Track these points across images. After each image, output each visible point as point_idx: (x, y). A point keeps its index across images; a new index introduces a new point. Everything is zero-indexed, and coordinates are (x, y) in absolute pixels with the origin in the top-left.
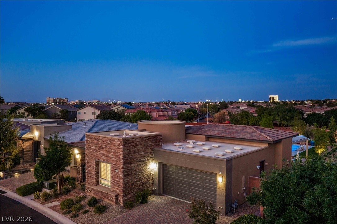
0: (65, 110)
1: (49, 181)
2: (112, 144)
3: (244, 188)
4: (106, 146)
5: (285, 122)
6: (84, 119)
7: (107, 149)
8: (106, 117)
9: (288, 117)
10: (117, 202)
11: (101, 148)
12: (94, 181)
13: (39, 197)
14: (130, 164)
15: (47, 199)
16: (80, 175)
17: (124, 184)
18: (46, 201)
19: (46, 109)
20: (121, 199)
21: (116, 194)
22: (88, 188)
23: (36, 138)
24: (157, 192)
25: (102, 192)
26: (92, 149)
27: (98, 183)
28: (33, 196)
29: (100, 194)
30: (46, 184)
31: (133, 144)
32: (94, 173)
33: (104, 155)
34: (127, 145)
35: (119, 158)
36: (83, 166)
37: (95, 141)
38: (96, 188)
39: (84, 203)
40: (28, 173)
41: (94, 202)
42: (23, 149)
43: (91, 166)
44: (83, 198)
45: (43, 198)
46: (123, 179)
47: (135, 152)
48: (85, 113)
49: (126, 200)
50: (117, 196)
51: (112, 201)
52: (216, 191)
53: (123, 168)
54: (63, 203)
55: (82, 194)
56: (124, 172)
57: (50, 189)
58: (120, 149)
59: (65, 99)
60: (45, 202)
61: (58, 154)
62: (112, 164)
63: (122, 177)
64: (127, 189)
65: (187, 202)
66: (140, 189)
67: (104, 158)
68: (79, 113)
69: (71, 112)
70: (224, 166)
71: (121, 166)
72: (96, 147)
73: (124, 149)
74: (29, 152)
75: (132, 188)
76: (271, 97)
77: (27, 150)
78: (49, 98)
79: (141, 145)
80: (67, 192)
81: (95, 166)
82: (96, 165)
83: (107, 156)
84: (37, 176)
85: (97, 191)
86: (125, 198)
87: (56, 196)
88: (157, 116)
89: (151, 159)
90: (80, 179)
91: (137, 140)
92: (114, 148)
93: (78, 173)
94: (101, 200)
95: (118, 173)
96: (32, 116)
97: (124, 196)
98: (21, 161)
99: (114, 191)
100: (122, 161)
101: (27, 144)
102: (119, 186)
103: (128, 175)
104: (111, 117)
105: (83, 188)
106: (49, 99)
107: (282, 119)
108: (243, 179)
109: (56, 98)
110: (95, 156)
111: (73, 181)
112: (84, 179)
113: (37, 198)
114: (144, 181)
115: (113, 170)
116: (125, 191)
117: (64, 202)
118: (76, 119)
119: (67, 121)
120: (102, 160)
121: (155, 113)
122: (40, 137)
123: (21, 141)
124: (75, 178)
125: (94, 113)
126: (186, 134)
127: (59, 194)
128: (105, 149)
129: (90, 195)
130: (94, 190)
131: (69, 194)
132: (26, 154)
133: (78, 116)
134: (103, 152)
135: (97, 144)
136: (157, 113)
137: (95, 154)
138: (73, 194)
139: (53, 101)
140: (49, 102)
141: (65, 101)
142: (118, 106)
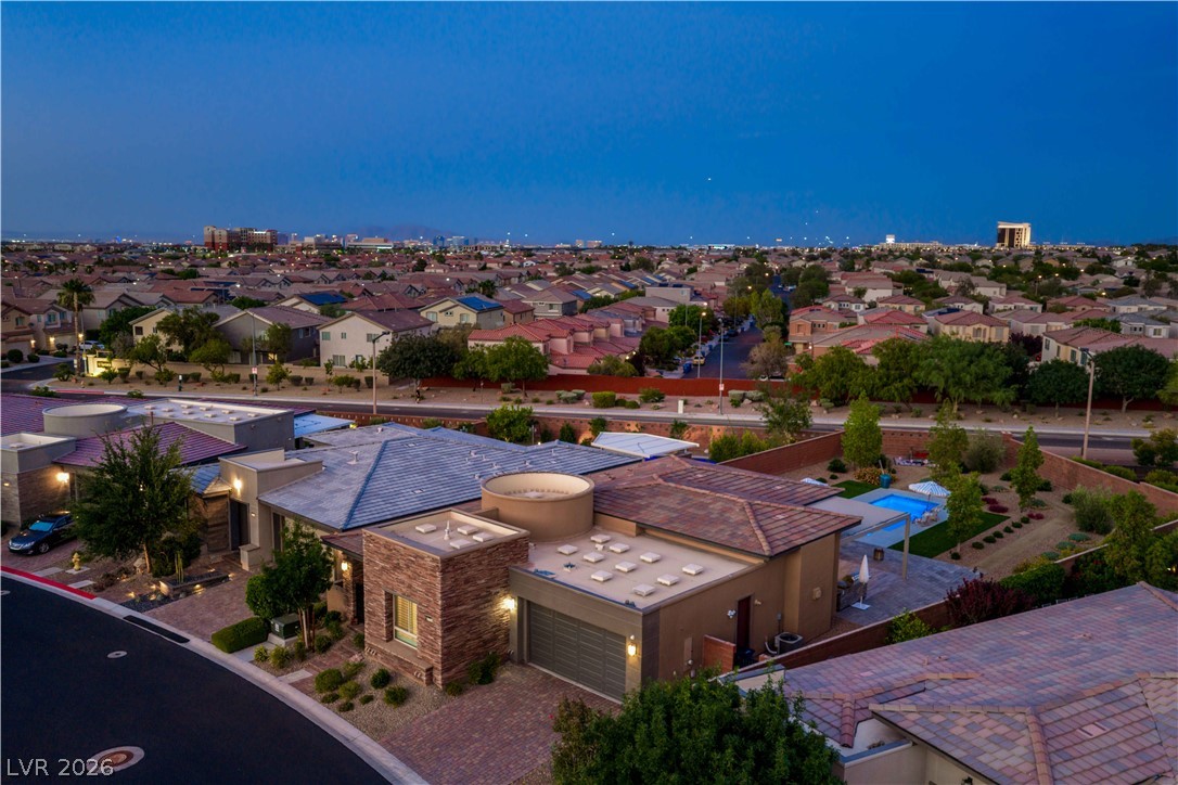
0: (282, 326)
1: (283, 618)
2: (419, 565)
3: (690, 662)
4: (408, 567)
5: (960, 390)
6: (343, 354)
7: (409, 573)
8: (410, 358)
9: (968, 376)
10: (430, 681)
11: (397, 567)
12: (384, 632)
13: (266, 658)
14: (457, 606)
15: (284, 662)
16: (352, 608)
17: (444, 647)
18: (282, 667)
19: (221, 323)
20: (439, 677)
21: (429, 666)
22: (371, 646)
23: (236, 493)
24: (516, 659)
25: (400, 660)
26: (377, 565)
27: (391, 635)
28: (252, 652)
29: (397, 661)
30: (277, 626)
31: (462, 565)
32: (382, 615)
33: (403, 583)
34: (450, 569)
35: (435, 595)
36: (359, 589)
37: (383, 551)
38: (387, 648)
39: (364, 678)
40: (224, 586)
41: (383, 679)
42: (206, 520)
43: (376, 601)
44: (360, 667)
45: (274, 662)
46: (443, 637)
47: (467, 581)
48: (344, 336)
49: (448, 678)
50: (430, 671)
51: (420, 679)
52: (624, 668)
53: (442, 616)
54: (320, 679)
55: (356, 658)
56: (443, 624)
57: (286, 638)
58: (436, 577)
59: (269, 234)
60: (281, 671)
61: (305, 569)
62: (420, 604)
63: (439, 633)
64: (450, 656)
65: (574, 683)
66: (478, 654)
67: (404, 590)
68: (327, 336)
69: (301, 333)
70: (639, 625)
71: (439, 612)
72: (388, 563)
73: (443, 579)
74: (220, 528)
75: (462, 654)
76: (1004, 230)
77: (216, 522)
78: (211, 229)
79: (480, 564)
80: (325, 647)
81: (384, 603)
82: (386, 600)
83: (410, 587)
84: (255, 604)
85: (390, 655)
86: (446, 675)
87: (302, 655)
88: (569, 351)
89: (503, 591)
90: (350, 616)
91: (471, 556)
92: (423, 572)
93: (347, 602)
94: (398, 675)
95: (431, 624)
96: (180, 344)
97: (445, 670)
98: (204, 548)
99: (424, 658)
100: (440, 603)
101: (214, 508)
102: (434, 650)
103: (454, 627)
104: (425, 357)
105: (360, 642)
106: (213, 232)
107: (951, 381)
108: (688, 643)
109: (238, 230)
110: (384, 581)
111: (336, 622)
112: (359, 616)
113: (262, 659)
114: (486, 637)
115: (423, 616)
116: (447, 660)
117: (322, 676)
118: (315, 350)
119: (288, 361)
120: (399, 593)
121: (564, 341)
122: (245, 492)
123: (199, 500)
124: (339, 613)
125: (373, 339)
126: (595, 512)
127: (307, 651)
128: (405, 571)
129: (376, 664)
130: (383, 652)
131: (328, 653)
132: (213, 532)
133: (323, 343)
134: (402, 577)
135: (389, 558)
136: (569, 341)
137: (384, 577)
138: (339, 653)
139: (226, 241)
140: (213, 243)
141: (269, 242)
142: (449, 304)
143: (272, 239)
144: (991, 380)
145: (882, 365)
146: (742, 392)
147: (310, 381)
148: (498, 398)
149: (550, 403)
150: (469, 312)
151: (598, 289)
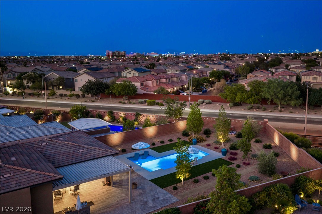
0: (62, 77)
19: (46, 77)
48: (81, 80)
69: (72, 80)
88: (153, 85)
109: (115, 51)
121: (151, 82)
133: (75, 83)
136: (153, 82)
139: (112, 55)
140: (108, 55)
141: (124, 55)
142: (130, 70)
143: (125, 54)
144: (291, 96)
145: (251, 91)
146: (203, 100)
147: (66, 95)
148: (118, 102)
149: (134, 104)
150: (136, 73)
151: (199, 66)
